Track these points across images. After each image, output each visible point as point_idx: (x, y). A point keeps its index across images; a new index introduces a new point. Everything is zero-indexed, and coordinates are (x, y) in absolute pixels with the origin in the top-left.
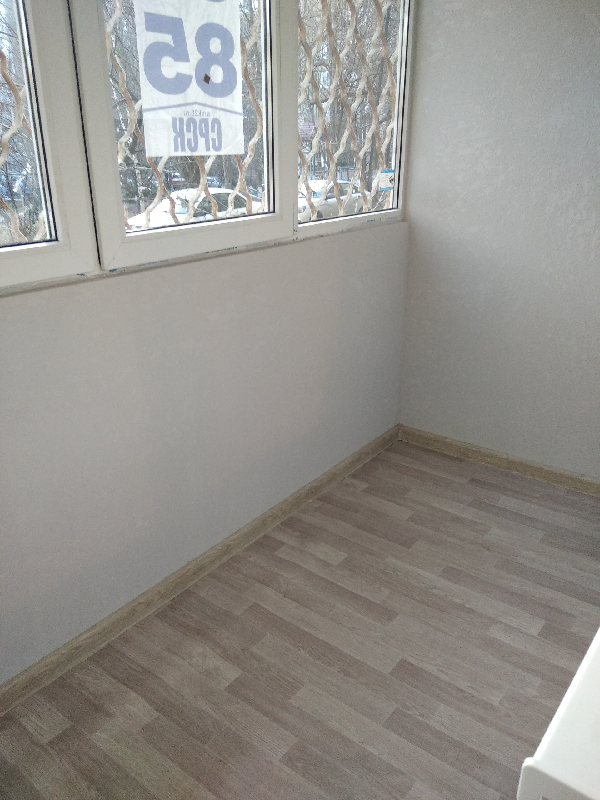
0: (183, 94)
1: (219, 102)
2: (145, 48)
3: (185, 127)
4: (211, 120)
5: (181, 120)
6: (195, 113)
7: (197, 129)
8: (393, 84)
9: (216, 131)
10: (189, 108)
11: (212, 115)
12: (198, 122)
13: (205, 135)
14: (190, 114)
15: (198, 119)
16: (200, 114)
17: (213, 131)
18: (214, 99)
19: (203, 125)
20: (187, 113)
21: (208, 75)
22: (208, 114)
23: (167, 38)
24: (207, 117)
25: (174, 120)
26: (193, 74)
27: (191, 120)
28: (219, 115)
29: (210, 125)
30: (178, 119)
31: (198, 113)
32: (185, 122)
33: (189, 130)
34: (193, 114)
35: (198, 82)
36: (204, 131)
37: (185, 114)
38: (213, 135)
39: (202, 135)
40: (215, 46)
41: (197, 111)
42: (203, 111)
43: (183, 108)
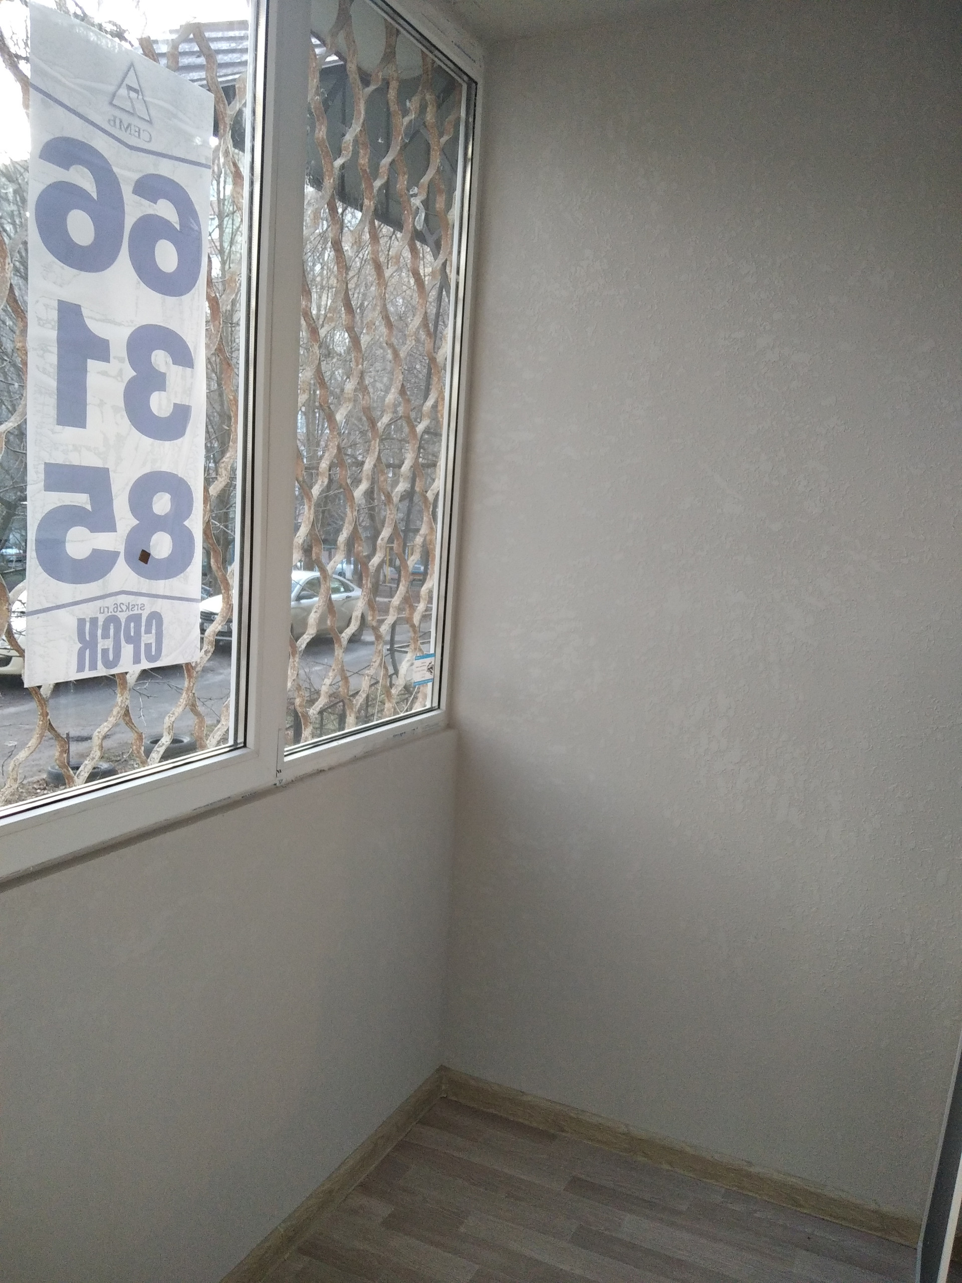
0: (101, 581)
1: (161, 586)
2: (39, 517)
3: (100, 632)
4: (147, 615)
5: (94, 621)
6: (119, 607)
7: (121, 632)
8: (432, 530)
9: (154, 631)
10: (109, 602)
11: (149, 606)
12: (123, 621)
13: (134, 640)
14: (111, 610)
15: (123, 617)
16: (128, 608)
17: (148, 631)
18: (154, 582)
19: (132, 625)
20: (106, 610)
21: (147, 551)
22: (142, 607)
23: (82, 500)
24: (140, 612)
25: (81, 622)
26: (121, 548)
27: (113, 620)
28: (160, 606)
29: (143, 624)
30: (88, 620)
31: (124, 608)
32: (100, 623)
33: (105, 636)
34: (115, 610)
35: (128, 560)
36: (132, 634)
37: (102, 611)
38: (148, 639)
39: (129, 640)
40: (162, 504)
41: (123, 604)
42: (134, 603)
43: (99, 603)
